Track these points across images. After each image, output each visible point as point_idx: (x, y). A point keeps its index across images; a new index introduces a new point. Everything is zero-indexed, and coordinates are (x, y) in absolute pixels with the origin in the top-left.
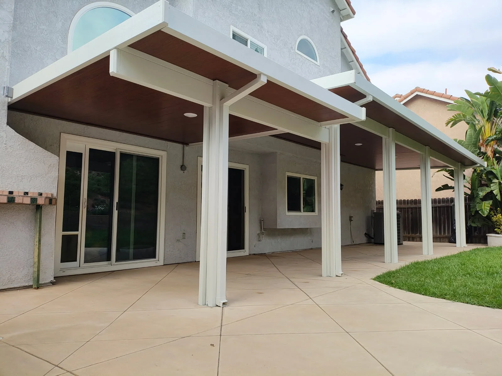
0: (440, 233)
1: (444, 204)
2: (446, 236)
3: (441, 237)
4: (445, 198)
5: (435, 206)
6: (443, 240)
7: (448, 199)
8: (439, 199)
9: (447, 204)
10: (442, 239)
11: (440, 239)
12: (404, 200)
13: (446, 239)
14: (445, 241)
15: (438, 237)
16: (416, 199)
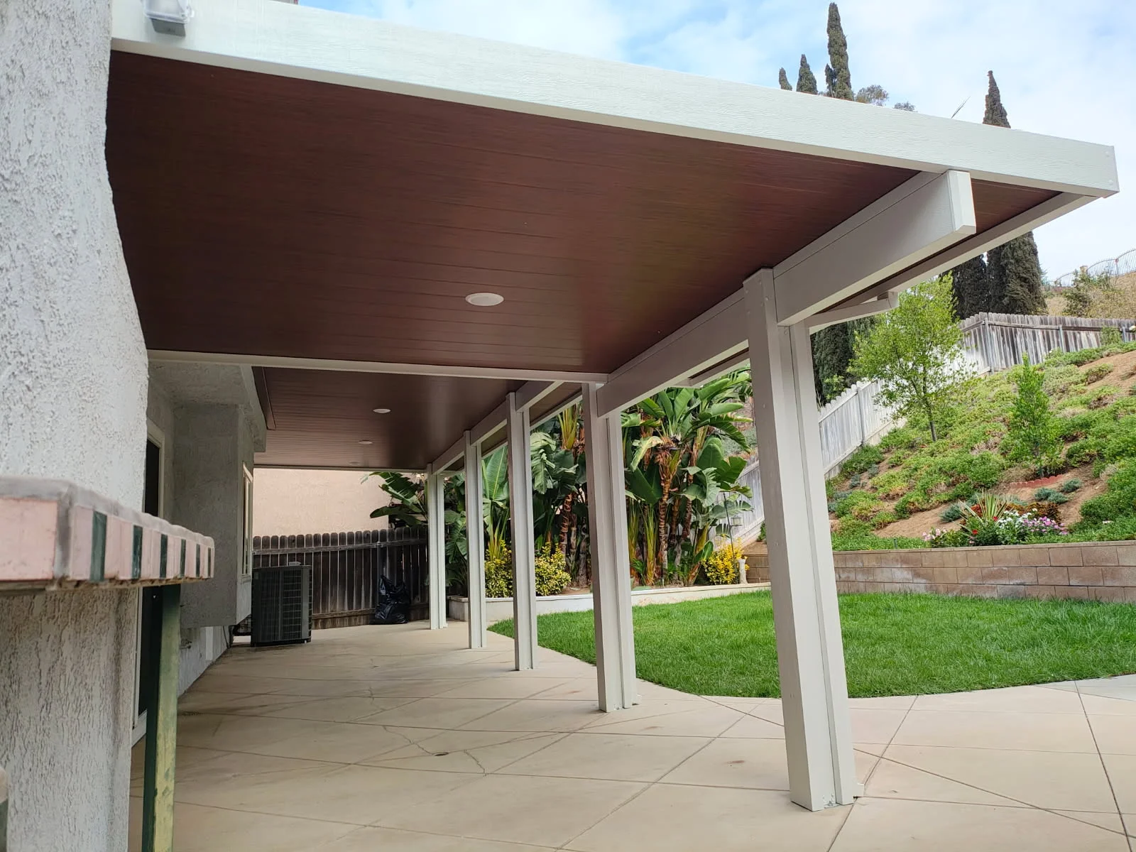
0: (350, 607)
1: (360, 545)
2: (361, 611)
3: (350, 614)
4: (363, 532)
5: (343, 549)
6: (355, 619)
7: (368, 535)
8: (351, 535)
9: (367, 545)
10: (353, 618)
11: (350, 621)
12: (273, 537)
13: (362, 617)
14: (360, 622)
15: (345, 615)
16: (302, 536)
